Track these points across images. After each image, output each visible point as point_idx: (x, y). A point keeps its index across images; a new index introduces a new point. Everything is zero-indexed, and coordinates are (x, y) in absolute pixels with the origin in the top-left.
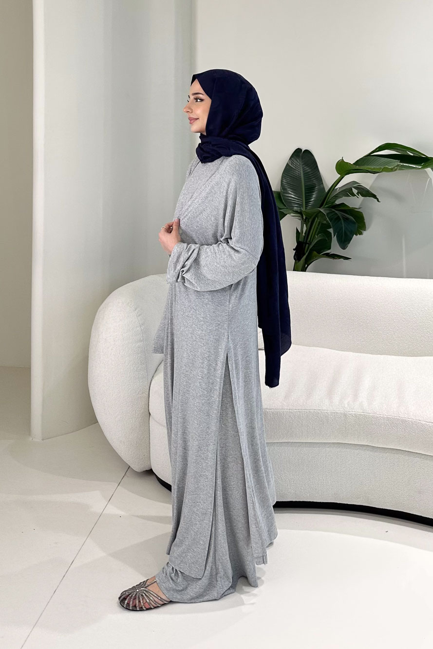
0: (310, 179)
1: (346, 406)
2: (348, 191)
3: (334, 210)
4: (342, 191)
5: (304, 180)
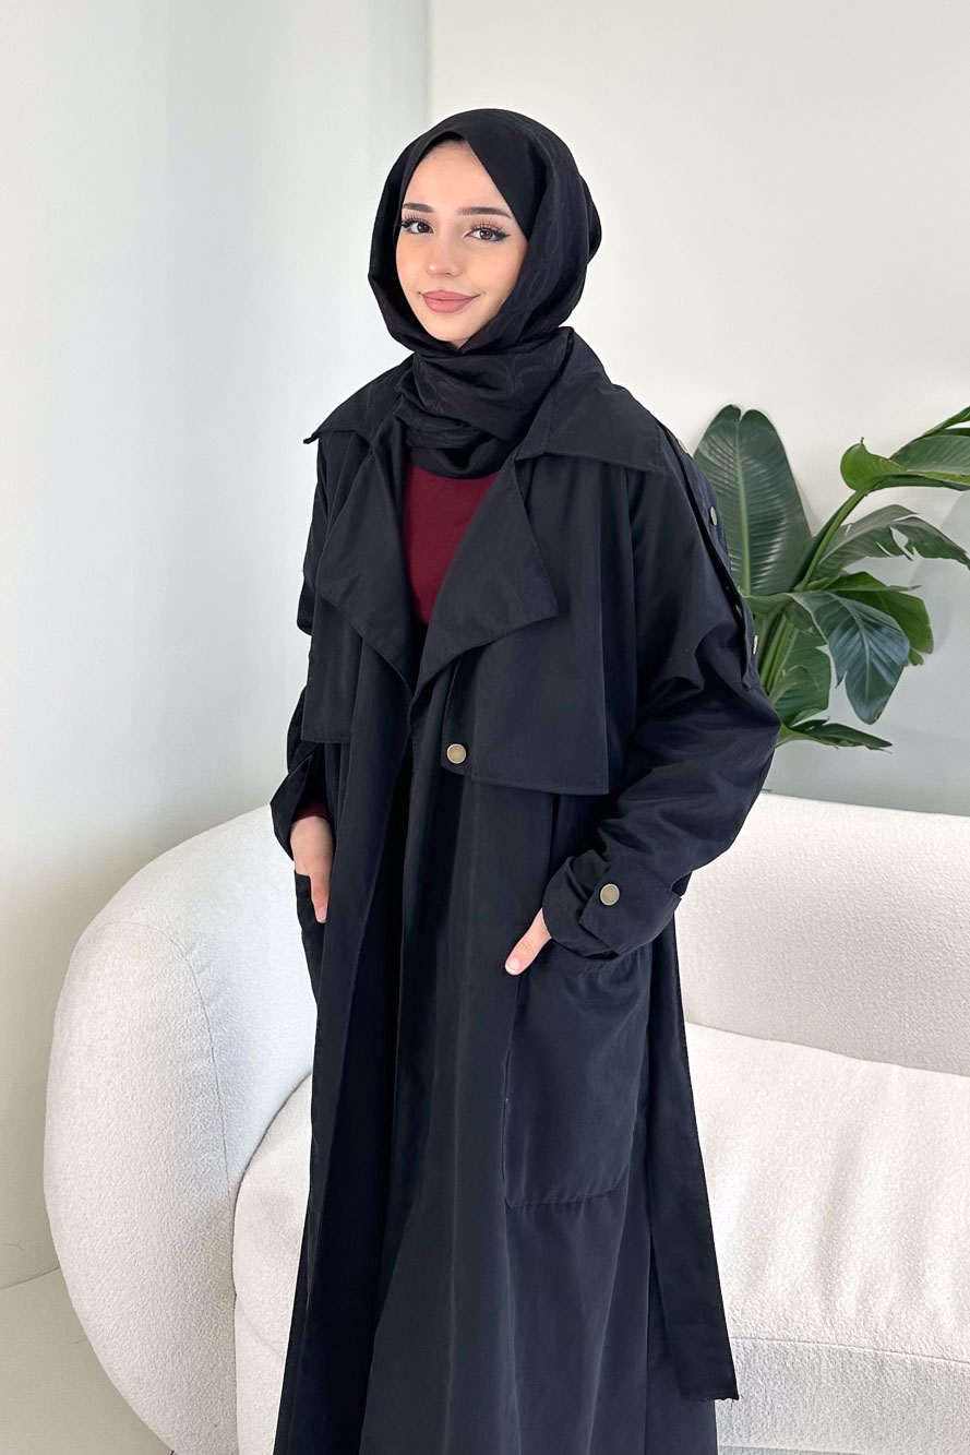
0: (764, 496)
2: (878, 540)
3: (836, 596)
4: (858, 538)
5: (747, 498)
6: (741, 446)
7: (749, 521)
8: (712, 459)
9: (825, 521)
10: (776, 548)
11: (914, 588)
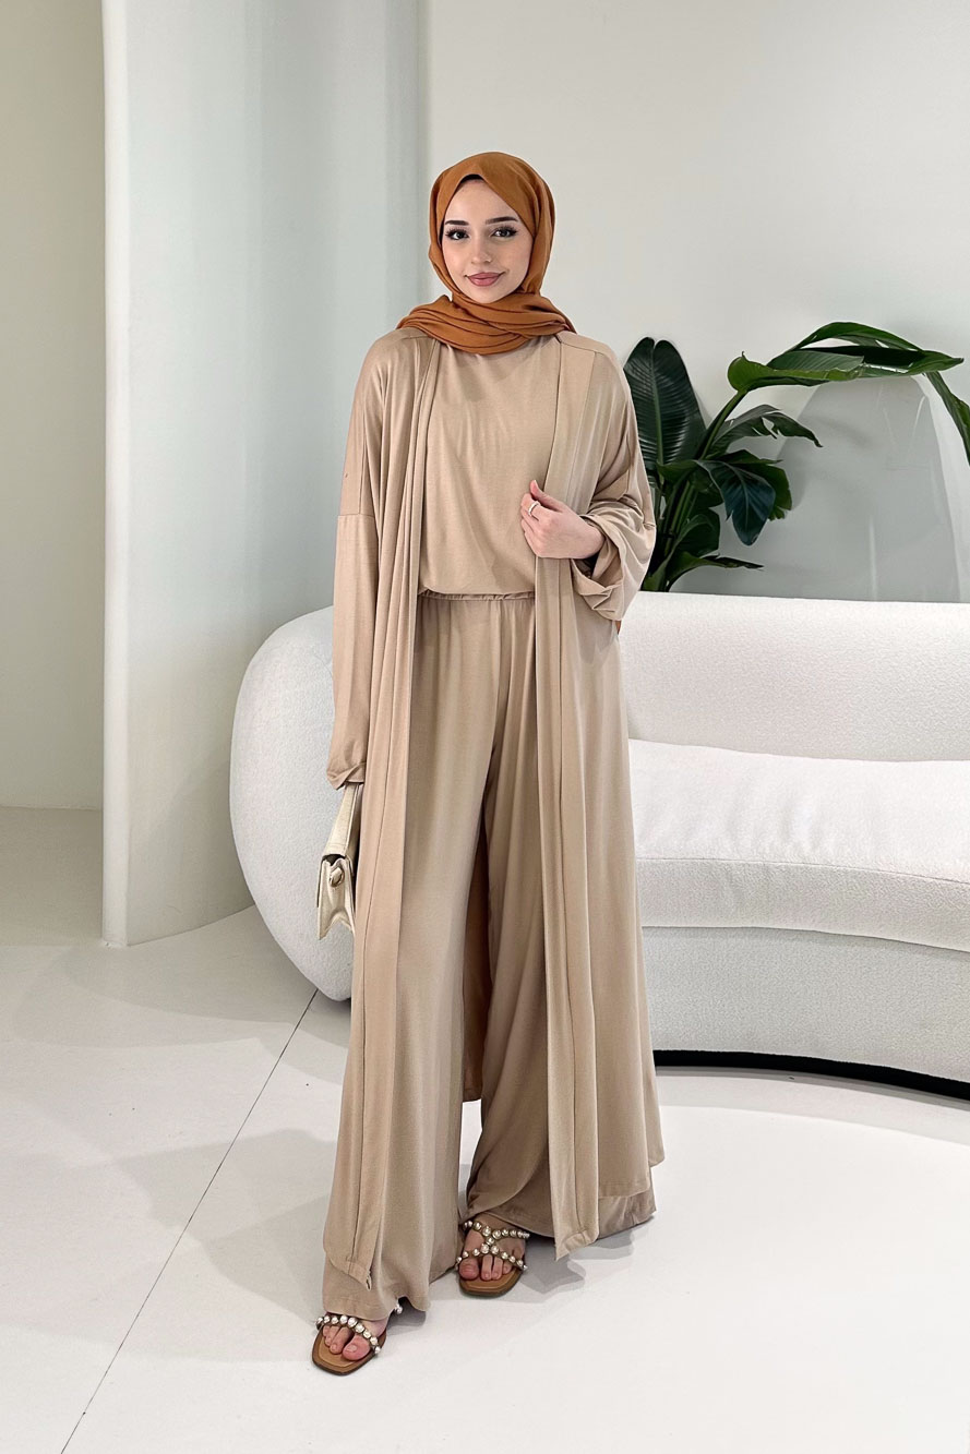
0: (672, 401)
1: (768, 851)
2: (753, 425)
3: (725, 464)
4: (740, 426)
5: (660, 404)
6: (655, 367)
7: (663, 416)
8: (634, 376)
9: (714, 418)
10: (682, 437)
11: (778, 461)
